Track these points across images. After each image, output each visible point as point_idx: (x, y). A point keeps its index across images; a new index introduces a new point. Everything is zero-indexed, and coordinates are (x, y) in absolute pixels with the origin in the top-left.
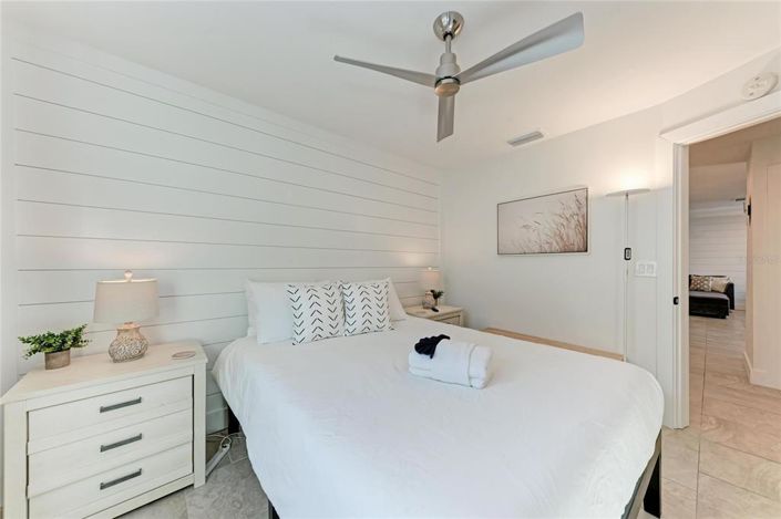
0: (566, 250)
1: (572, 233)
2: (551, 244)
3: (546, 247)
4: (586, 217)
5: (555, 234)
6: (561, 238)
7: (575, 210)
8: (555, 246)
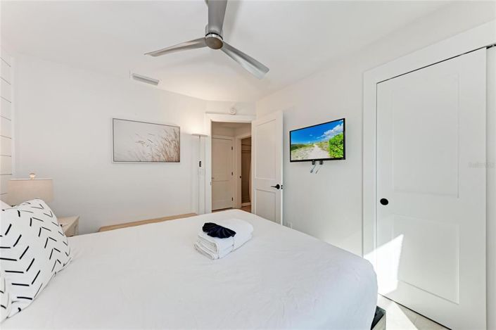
0: (169, 161)
1: (172, 151)
2: (160, 156)
3: (157, 158)
4: (179, 143)
5: (162, 150)
6: (166, 153)
7: (174, 137)
8: (163, 158)
